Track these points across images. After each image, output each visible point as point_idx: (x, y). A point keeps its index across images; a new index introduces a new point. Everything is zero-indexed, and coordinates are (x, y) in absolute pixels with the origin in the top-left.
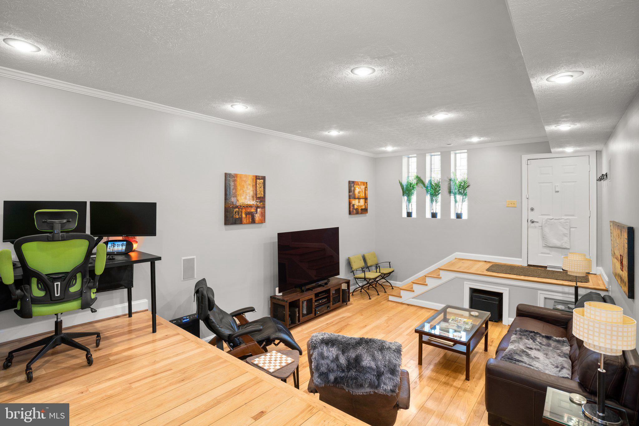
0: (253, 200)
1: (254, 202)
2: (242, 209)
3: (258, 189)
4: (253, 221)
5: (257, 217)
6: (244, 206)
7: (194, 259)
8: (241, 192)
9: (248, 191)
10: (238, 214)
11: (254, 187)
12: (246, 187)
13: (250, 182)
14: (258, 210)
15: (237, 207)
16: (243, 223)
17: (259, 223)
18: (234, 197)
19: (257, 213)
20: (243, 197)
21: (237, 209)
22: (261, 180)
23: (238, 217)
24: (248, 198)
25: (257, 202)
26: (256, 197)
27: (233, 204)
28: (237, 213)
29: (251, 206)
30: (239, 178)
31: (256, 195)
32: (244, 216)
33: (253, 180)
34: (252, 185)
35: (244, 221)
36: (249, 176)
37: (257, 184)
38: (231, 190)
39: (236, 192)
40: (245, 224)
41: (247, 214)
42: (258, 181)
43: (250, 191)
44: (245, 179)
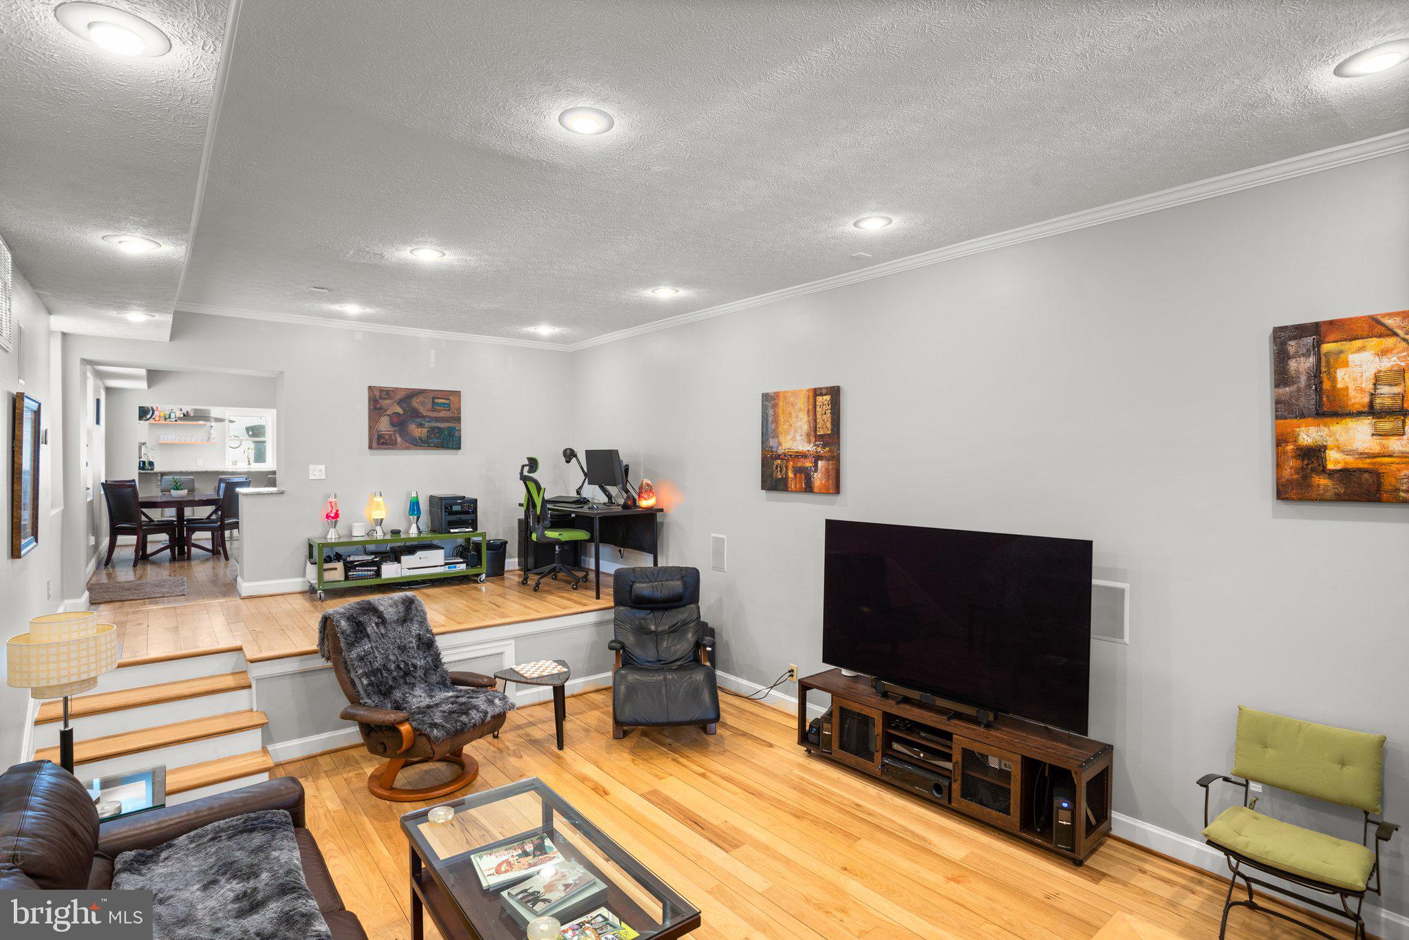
0: (809, 442)
1: (812, 445)
2: (788, 461)
3: (819, 416)
4: (809, 488)
5: (818, 479)
6: (791, 456)
7: (724, 539)
8: (786, 427)
9: (799, 424)
10: (781, 471)
11: (811, 414)
12: (794, 415)
13: (802, 403)
14: (820, 463)
15: (778, 457)
16: (790, 489)
17: (821, 493)
18: (773, 437)
19: (816, 470)
20: (789, 437)
21: (779, 461)
22: (824, 397)
23: (780, 477)
24: (798, 438)
25: (818, 446)
26: (816, 436)
27: (772, 452)
28: (779, 469)
29: (804, 455)
30: (781, 399)
31: (815, 431)
32: (791, 475)
33: (808, 398)
34: (806, 409)
35: (792, 485)
36: (800, 391)
37: (818, 407)
38: (770, 425)
39: (777, 427)
40: (792, 491)
41: (798, 471)
42: (819, 399)
43: (801, 423)
44: (792, 399)
